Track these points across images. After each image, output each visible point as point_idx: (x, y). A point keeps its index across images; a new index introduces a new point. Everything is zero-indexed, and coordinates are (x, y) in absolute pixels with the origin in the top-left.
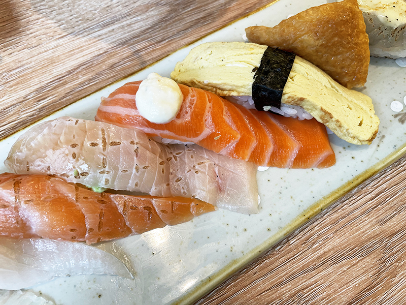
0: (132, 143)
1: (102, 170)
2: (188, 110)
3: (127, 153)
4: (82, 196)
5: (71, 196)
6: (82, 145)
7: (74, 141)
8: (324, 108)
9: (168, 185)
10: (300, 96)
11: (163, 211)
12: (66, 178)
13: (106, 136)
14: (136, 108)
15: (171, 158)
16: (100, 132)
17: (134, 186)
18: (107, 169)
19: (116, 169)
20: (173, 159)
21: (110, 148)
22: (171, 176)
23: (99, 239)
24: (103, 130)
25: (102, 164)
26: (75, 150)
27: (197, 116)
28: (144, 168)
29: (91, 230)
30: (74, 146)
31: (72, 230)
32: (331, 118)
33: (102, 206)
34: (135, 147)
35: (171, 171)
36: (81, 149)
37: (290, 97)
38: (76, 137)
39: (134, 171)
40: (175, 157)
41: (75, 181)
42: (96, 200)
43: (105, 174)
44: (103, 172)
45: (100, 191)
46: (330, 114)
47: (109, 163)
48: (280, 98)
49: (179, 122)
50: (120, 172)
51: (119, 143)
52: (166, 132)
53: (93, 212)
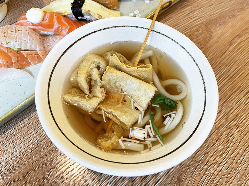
0: (27, 30)
1: (16, 40)
2: (47, 18)
3: (25, 34)
4: (9, 51)
5: (6, 51)
6: (8, 32)
7: (4, 32)
8: (98, 13)
9: (44, 47)
10: (88, 10)
11: (42, 55)
12: (2, 45)
13: (16, 29)
14: (27, 19)
15: (44, 39)
16: (14, 28)
17: (30, 47)
18: (18, 40)
19: (21, 40)
20: (45, 39)
21: (18, 32)
22: (45, 45)
23: (18, 67)
24: (15, 27)
25: (16, 38)
26: (5, 34)
27: (50, 20)
28: (32, 39)
29: (14, 62)
30: (4, 33)
31: (7, 62)
32: (102, 17)
33: (18, 55)
34: (28, 32)
35: (45, 43)
36: (7, 34)
37: (84, 11)
38: (5, 30)
39: (29, 40)
40: (46, 39)
41: (6, 46)
42: (15, 53)
43: (18, 42)
44: (16, 41)
45: (17, 50)
46: (101, 15)
47: (19, 38)
48: (81, 12)
49: (44, 22)
50: (23, 41)
51: (22, 31)
52: (40, 27)
53: (14, 56)
